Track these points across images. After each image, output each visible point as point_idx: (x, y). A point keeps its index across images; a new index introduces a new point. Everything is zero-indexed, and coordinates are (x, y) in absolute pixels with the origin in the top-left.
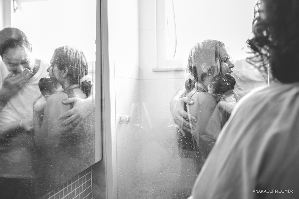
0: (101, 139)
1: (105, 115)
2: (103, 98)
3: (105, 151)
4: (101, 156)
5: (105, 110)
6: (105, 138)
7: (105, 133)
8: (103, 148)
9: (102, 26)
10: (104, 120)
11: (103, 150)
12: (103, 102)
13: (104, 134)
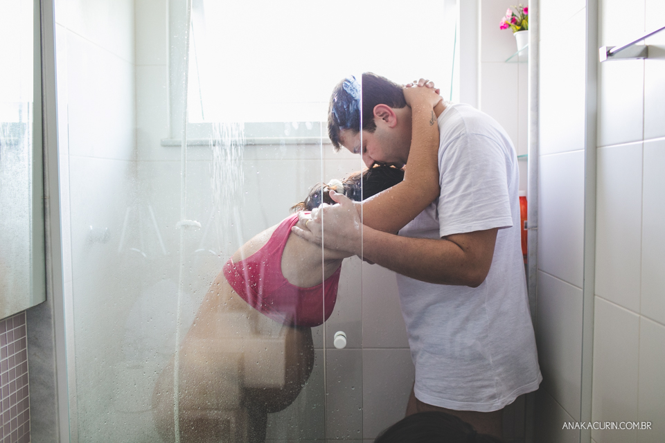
0: (44, 266)
1: (50, 224)
2: (47, 194)
3: (51, 287)
4: (44, 295)
5: (50, 215)
6: (50, 265)
7: (52, 256)
8: (48, 282)
9: (44, 66)
10: (48, 233)
11: (48, 286)
12: (47, 201)
13: (49, 257)
